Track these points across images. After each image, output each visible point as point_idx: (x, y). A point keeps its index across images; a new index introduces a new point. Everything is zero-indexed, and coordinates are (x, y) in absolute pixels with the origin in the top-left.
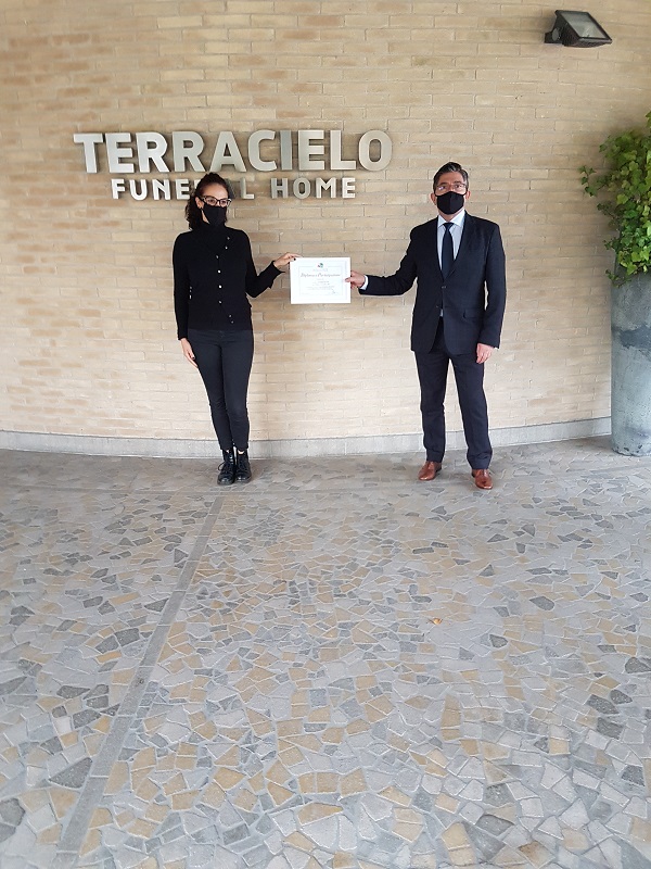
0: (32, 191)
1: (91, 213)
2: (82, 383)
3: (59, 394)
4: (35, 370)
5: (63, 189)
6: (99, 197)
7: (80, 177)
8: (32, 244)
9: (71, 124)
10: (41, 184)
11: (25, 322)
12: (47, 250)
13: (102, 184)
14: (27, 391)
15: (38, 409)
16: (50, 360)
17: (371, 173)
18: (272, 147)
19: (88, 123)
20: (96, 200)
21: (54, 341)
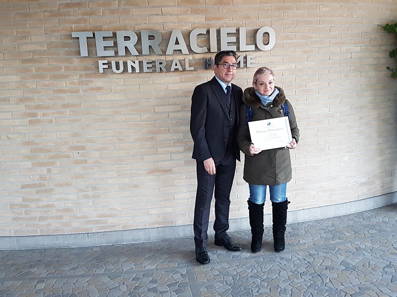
4: (33, 190)
5: (61, 67)
6: (88, 72)
7: (74, 59)
8: (36, 104)
9: (68, 26)
10: (45, 65)
11: (28, 158)
12: (48, 108)
13: (89, 63)
14: (26, 206)
15: (34, 218)
16: (45, 182)
17: (262, 52)
18: (203, 38)
19: (80, 25)
20: (85, 74)
21: (50, 169)
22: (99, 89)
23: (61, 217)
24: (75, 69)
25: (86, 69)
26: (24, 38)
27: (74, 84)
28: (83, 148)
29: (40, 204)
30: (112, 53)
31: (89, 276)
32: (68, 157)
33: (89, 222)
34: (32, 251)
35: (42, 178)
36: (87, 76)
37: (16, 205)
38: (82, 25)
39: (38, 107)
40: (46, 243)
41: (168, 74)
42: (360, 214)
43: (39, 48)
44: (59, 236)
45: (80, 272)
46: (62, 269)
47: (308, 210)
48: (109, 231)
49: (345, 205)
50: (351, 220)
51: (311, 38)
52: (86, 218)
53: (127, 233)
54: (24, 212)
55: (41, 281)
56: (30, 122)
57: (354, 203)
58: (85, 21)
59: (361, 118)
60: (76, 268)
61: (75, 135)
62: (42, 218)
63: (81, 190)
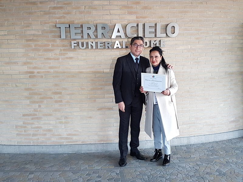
0: (36, 45)
1: (61, 54)
2: (51, 122)
3: (40, 127)
4: (30, 118)
5: (49, 45)
6: (65, 48)
7: (57, 40)
8: (33, 66)
9: (54, 20)
10: (40, 43)
11: (28, 98)
12: (40, 68)
13: (66, 43)
14: (25, 127)
15: (29, 135)
16: (37, 113)
17: (170, 38)
18: (134, 29)
19: (62, 20)
20: (63, 49)
21: (40, 105)
22: (71, 58)
23: (45, 135)
24: (58, 46)
25: (64, 46)
26: (28, 26)
27: (56, 54)
28: (60, 93)
29: (34, 126)
30: (79, 37)
31: (60, 171)
32: (51, 98)
33: (62, 138)
34: (27, 154)
35: (35, 110)
36: (64, 50)
37: (19, 126)
38: (63, 20)
39: (35, 68)
40: (36, 150)
41: (112, 50)
42: (230, 141)
43: (36, 33)
44: (44, 146)
45: (55, 169)
46: (44, 166)
47: (197, 137)
48: (73, 144)
49: (220, 134)
50: (224, 144)
51: (201, 30)
52: (60, 135)
53: (84, 146)
54: (23, 131)
55: (31, 173)
56: (30, 77)
57: (226, 133)
58: (64, 17)
59: (232, 80)
60: (53, 166)
61: (56, 85)
62: (34, 135)
63: (58, 119)
